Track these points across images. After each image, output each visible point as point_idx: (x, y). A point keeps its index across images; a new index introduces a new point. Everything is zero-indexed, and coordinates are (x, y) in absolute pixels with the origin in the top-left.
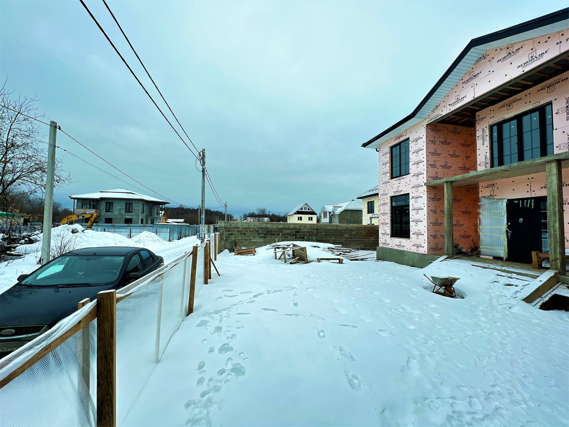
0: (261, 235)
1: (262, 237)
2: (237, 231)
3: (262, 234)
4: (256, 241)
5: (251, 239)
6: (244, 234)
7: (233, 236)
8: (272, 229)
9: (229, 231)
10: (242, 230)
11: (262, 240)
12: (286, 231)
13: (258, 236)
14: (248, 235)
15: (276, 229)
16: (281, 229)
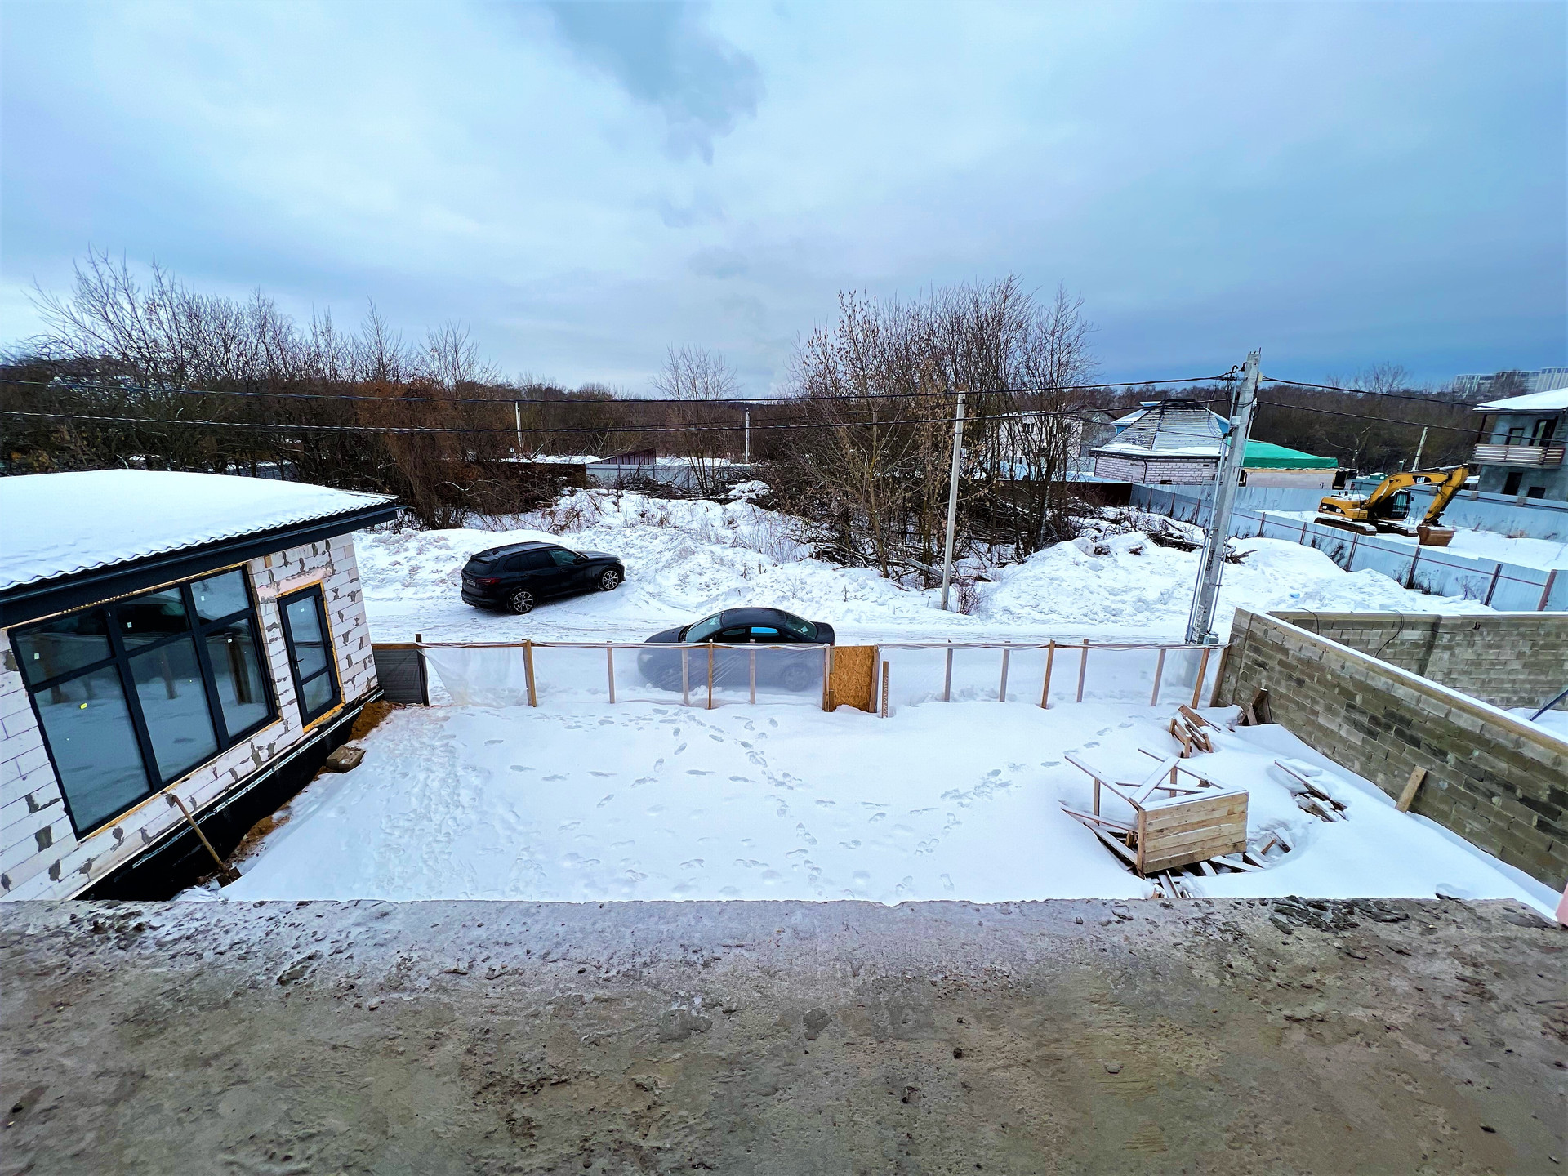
0: (1357, 717)
1: (1357, 725)
2: (1281, 663)
3: (1364, 713)
4: (1332, 731)
5: (1316, 713)
6: (1300, 682)
7: (1265, 673)
8: (1415, 713)
9: (1256, 650)
10: (1295, 663)
11: (1357, 738)
12: (1490, 758)
13: (1343, 712)
14: (1311, 693)
15: (1436, 721)
16: (1461, 733)
